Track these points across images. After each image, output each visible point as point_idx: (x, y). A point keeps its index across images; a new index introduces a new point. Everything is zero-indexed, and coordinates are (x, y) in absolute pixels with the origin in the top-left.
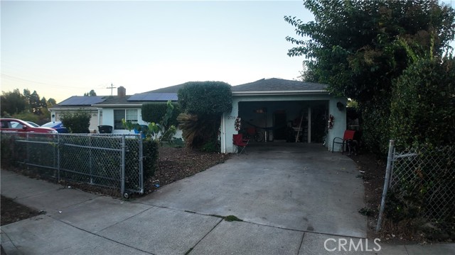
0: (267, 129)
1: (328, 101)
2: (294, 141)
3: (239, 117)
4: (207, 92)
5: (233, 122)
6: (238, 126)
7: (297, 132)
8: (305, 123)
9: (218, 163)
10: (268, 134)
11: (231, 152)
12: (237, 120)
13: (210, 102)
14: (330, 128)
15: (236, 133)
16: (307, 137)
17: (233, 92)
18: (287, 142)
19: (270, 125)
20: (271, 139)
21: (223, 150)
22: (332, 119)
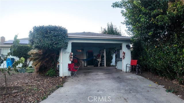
0: (83, 60)
1: (121, 44)
2: (98, 66)
3: (72, 52)
4: (50, 33)
5: (68, 55)
6: (71, 58)
7: (99, 61)
8: (103, 57)
9: (58, 87)
10: (84, 62)
11: (67, 75)
12: (71, 54)
13: (52, 40)
14: (123, 59)
15: (70, 63)
16: (104, 64)
17: (69, 36)
18: (94, 66)
19: (85, 58)
20: (85, 65)
21: (61, 74)
22: (124, 53)
